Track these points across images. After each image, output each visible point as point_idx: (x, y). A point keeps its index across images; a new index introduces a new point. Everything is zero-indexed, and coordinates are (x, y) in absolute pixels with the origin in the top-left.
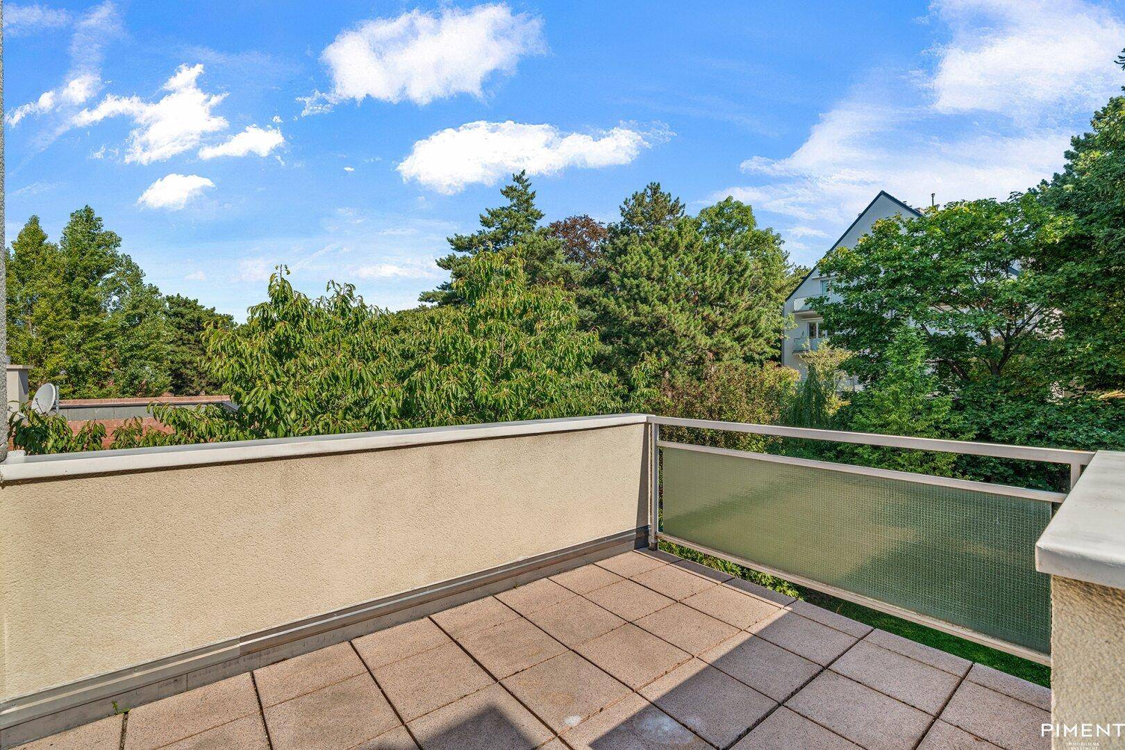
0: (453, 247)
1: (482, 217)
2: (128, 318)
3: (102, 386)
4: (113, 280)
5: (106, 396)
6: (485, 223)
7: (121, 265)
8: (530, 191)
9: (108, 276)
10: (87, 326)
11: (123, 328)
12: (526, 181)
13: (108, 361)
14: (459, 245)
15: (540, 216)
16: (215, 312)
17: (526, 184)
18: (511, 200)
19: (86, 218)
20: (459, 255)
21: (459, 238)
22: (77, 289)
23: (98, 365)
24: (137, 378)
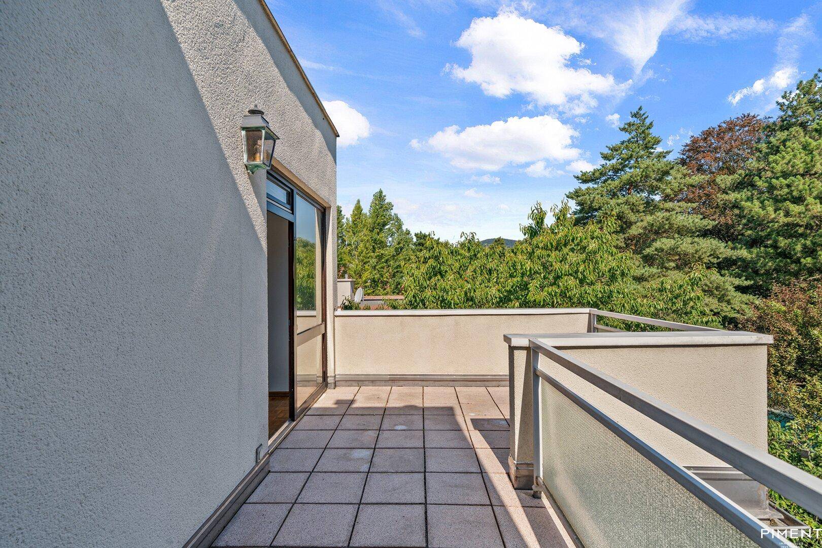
0: (580, 181)
1: (602, 154)
2: (396, 250)
3: (385, 289)
4: (389, 229)
5: (386, 294)
6: (606, 157)
7: (393, 220)
8: (647, 122)
9: (387, 227)
10: (379, 256)
11: (394, 256)
12: (644, 114)
13: (386, 275)
14: (585, 178)
15: (658, 142)
16: (440, 241)
17: (643, 117)
18: (630, 133)
19: (380, 197)
20: (584, 187)
21: (584, 174)
22: (375, 236)
23: (382, 277)
24: (399, 284)
